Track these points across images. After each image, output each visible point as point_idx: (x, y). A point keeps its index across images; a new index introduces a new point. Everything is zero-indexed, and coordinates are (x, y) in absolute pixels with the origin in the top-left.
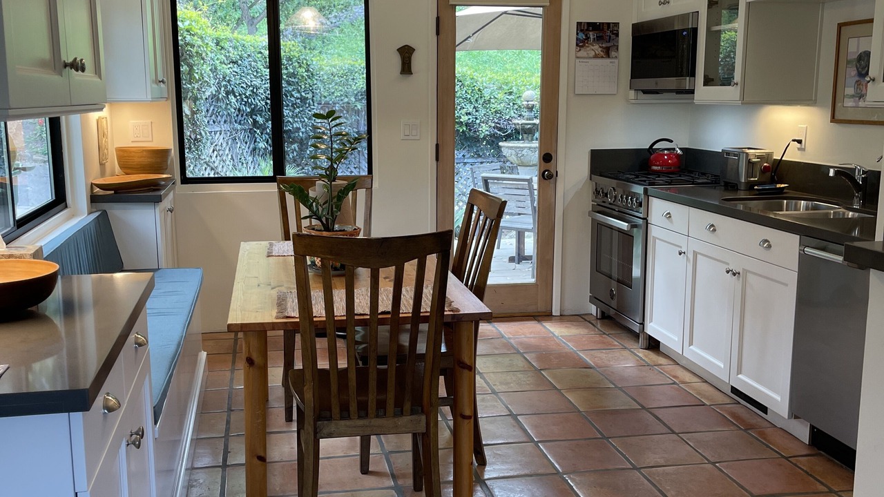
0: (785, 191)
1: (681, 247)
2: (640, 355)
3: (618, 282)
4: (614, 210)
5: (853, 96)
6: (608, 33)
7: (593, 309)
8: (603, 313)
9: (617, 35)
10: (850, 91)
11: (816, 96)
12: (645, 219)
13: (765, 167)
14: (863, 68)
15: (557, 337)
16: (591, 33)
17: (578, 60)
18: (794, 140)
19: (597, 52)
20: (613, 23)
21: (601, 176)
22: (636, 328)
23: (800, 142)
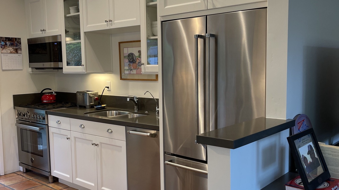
0: (105, 107)
1: (67, 136)
2: (51, 186)
3: (31, 153)
4: (29, 122)
5: (128, 70)
6: (16, 42)
7: (21, 169)
8: (26, 169)
9: (20, 43)
10: (126, 68)
11: (113, 69)
12: (47, 125)
13: (96, 98)
14: (131, 59)
15: (7, 186)
16: (7, 42)
17: (2, 54)
18: (106, 87)
19: (11, 51)
20: (18, 38)
21: (19, 107)
22: (47, 174)
23: (108, 88)
